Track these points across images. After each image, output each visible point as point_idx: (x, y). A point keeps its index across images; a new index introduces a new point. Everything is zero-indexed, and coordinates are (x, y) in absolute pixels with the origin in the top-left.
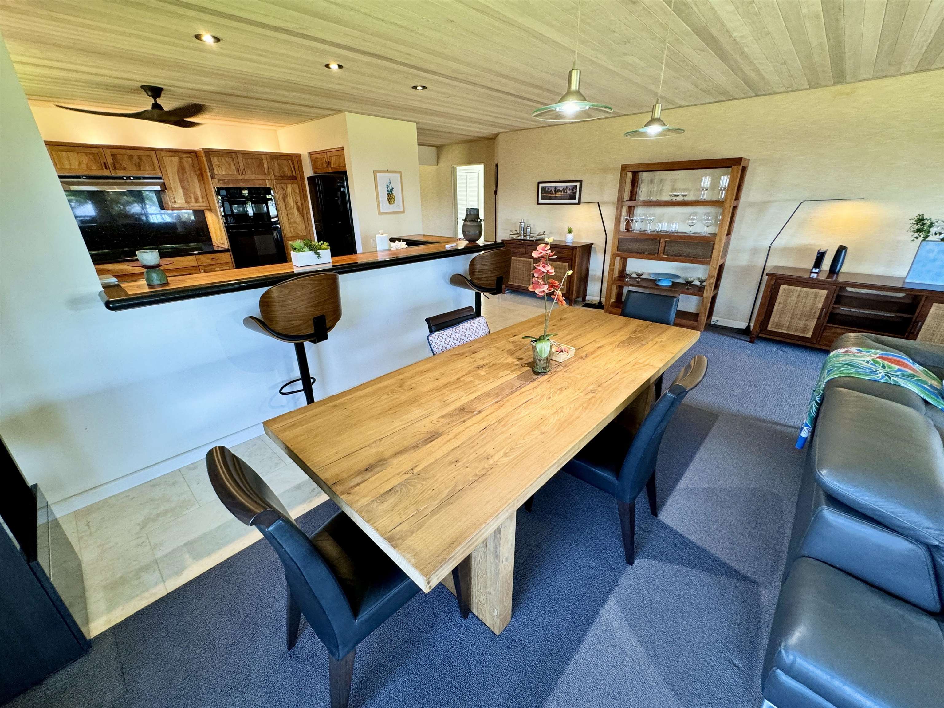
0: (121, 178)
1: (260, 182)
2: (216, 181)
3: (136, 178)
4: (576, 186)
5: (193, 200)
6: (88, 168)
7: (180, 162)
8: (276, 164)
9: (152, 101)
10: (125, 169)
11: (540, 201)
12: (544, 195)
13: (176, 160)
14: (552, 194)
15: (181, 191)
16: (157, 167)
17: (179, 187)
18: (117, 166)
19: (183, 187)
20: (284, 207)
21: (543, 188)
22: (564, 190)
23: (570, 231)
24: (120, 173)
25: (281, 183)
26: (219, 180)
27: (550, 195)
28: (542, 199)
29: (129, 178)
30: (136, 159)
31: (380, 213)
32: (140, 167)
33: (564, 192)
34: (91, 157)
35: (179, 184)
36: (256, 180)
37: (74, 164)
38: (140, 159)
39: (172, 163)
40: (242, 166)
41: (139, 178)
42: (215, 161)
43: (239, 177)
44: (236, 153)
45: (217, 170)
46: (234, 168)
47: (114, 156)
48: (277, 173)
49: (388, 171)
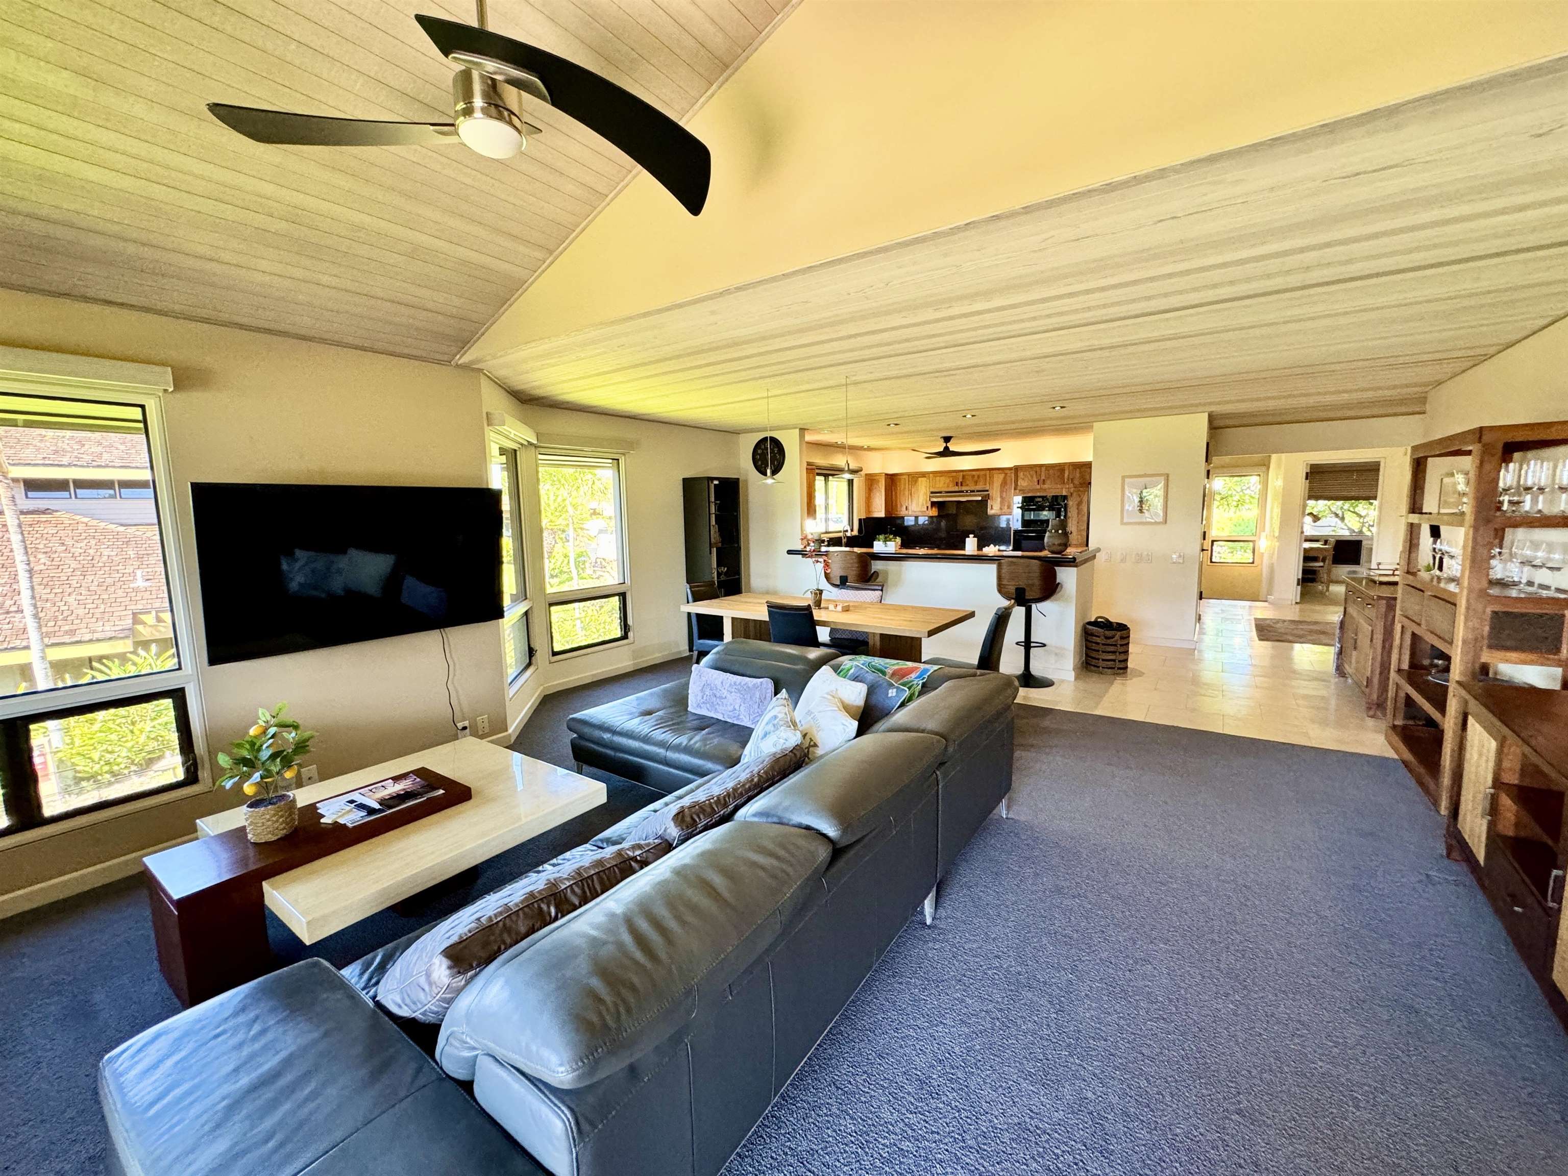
0: (963, 492)
1: (1058, 490)
3: (971, 491)
5: (1006, 507)
6: (948, 486)
7: (1005, 478)
8: (1077, 473)
9: (944, 445)
10: (968, 485)
13: (1002, 476)
15: (999, 499)
16: (987, 482)
17: (999, 497)
18: (964, 484)
19: (1001, 497)
24: (964, 488)
25: (1077, 491)
26: (1020, 490)
29: (967, 492)
30: (976, 477)
31: (1122, 523)
34: (951, 479)
35: (999, 493)
36: (1051, 489)
37: (942, 484)
38: (979, 477)
39: (998, 479)
40: (1043, 478)
41: (973, 491)
42: (1021, 475)
43: (1038, 487)
44: (1041, 466)
45: (1020, 482)
46: (1036, 480)
47: (964, 477)
48: (1076, 482)
49: (1145, 475)
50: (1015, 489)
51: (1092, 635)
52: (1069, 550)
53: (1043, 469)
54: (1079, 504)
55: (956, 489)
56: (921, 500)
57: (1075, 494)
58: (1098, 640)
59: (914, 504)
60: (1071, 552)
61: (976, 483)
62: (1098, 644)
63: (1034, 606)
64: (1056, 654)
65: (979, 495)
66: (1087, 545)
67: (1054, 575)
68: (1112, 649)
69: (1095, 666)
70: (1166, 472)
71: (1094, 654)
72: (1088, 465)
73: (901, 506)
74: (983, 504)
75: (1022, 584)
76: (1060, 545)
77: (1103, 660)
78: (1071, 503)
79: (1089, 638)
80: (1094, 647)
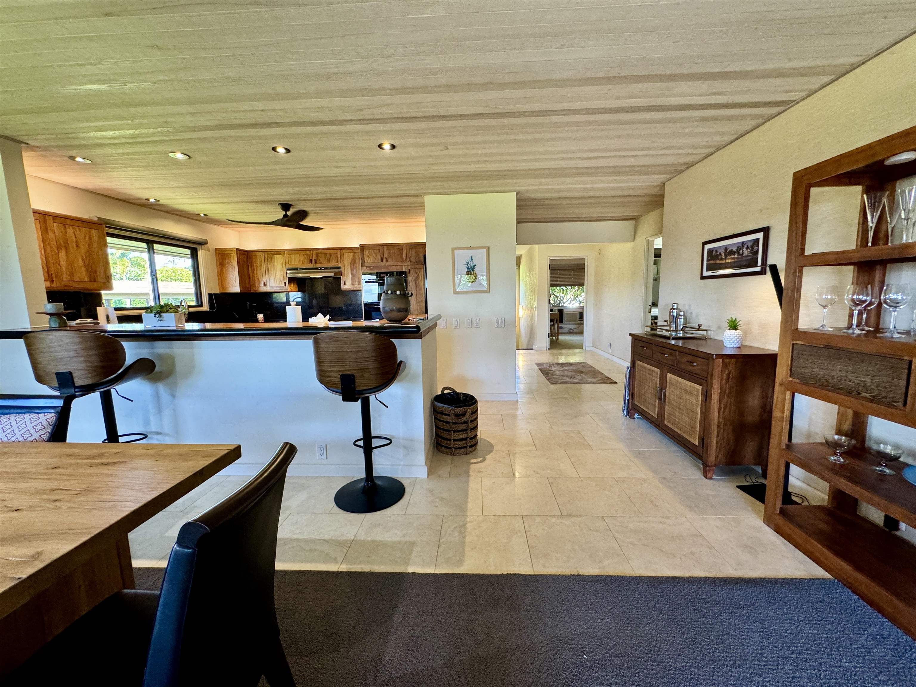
0: (317, 269)
1: (398, 267)
2: (365, 267)
3: (325, 268)
4: (758, 240)
5: (357, 283)
6: (303, 263)
7: (354, 256)
8: (413, 253)
9: (284, 213)
10: (321, 263)
11: (706, 274)
12: (711, 262)
13: (351, 255)
14: (722, 259)
15: (350, 276)
16: (339, 260)
17: (350, 274)
18: (317, 261)
19: (352, 274)
20: (415, 288)
21: (710, 251)
22: (739, 249)
23: (734, 326)
24: (318, 265)
25: (416, 268)
26: (367, 267)
27: (718, 262)
28: (707, 270)
29: (321, 269)
30: (328, 255)
31: (455, 292)
32: (329, 260)
33: (739, 254)
34: (306, 256)
35: (350, 271)
36: (395, 266)
37: (297, 261)
38: (331, 255)
39: (348, 257)
40: (385, 256)
41: (327, 268)
42: (367, 253)
43: (382, 264)
44: (383, 245)
45: (367, 260)
46: (379, 258)
47: (317, 255)
48: (413, 259)
49: (471, 248)
50: (362, 266)
51: (442, 413)
52: (410, 317)
53: (385, 248)
54: (416, 279)
55: (311, 266)
56: (278, 277)
57: (412, 271)
58: (448, 418)
59: (272, 280)
60: (413, 319)
61: (329, 261)
62: (448, 423)
63: (372, 398)
64: (405, 447)
65: (331, 272)
66: (426, 312)
67: (392, 351)
68: (463, 427)
69: (446, 447)
70: (488, 245)
71: (445, 435)
72: (423, 246)
73: (259, 282)
74: (337, 280)
75: (348, 369)
76: (399, 310)
77: (455, 440)
78: (410, 278)
79: (440, 416)
80: (445, 426)
